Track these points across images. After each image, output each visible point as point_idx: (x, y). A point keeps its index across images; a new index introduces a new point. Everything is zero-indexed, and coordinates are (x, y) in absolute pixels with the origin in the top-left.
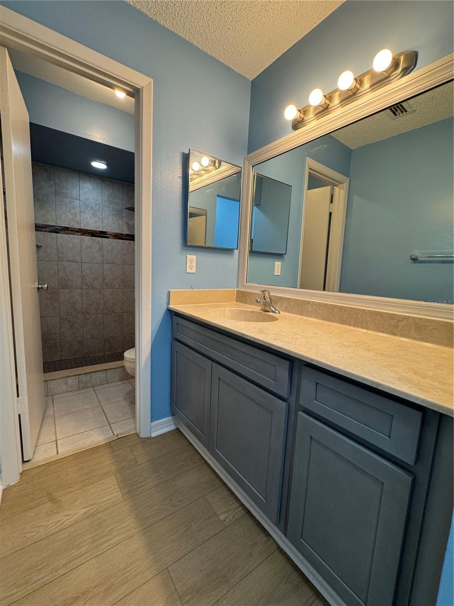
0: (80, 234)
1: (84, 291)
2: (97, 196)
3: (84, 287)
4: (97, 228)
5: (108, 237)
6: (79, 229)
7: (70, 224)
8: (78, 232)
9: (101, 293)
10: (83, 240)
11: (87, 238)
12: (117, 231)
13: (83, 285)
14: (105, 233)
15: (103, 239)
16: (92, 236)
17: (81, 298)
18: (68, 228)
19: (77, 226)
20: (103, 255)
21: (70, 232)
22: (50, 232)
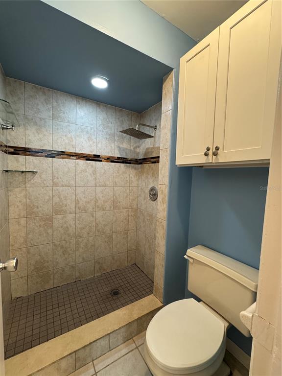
0: (75, 158)
1: (78, 215)
2: (92, 120)
3: (78, 211)
4: (91, 152)
5: (101, 161)
6: (74, 153)
7: (66, 149)
8: (73, 156)
9: (93, 216)
10: (78, 164)
11: (82, 163)
12: (110, 155)
13: (77, 209)
14: (98, 156)
15: (97, 162)
16: (87, 160)
17: (74, 222)
18: (64, 152)
19: (72, 151)
20: (96, 178)
21: (66, 156)
22: (46, 156)
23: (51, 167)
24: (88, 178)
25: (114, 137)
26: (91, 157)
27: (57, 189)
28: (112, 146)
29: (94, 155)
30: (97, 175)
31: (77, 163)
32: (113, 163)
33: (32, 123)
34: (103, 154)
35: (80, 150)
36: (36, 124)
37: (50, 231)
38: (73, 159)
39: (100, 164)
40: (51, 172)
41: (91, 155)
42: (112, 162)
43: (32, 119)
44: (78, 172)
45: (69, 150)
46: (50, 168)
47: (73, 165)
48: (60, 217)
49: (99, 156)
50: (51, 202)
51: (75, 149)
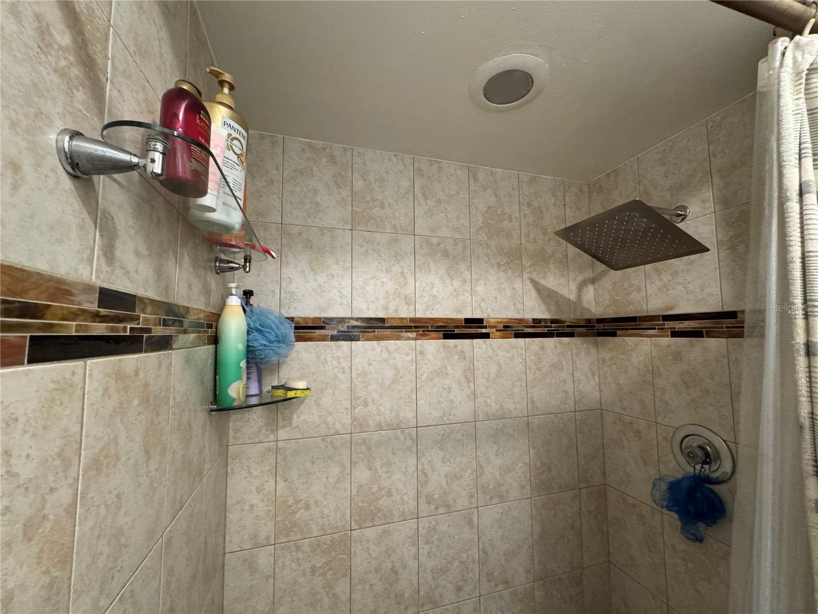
23: (348, 372)
24: (452, 396)
25: (521, 259)
26: (457, 327)
27: (364, 440)
28: (516, 286)
29: (468, 321)
30: (478, 382)
31: (418, 349)
32: (521, 341)
33: (300, 245)
34: (492, 316)
35: (428, 307)
36: (308, 245)
37: (342, 588)
38: (409, 339)
39: (484, 347)
40: (348, 385)
41: (458, 320)
42: (518, 335)
43: (300, 234)
44: (424, 377)
45: (396, 311)
46: (344, 372)
47: (409, 358)
48: (370, 533)
49: (481, 321)
50: (347, 486)
51: (412, 308)
